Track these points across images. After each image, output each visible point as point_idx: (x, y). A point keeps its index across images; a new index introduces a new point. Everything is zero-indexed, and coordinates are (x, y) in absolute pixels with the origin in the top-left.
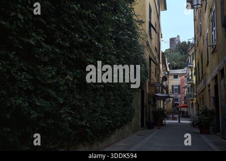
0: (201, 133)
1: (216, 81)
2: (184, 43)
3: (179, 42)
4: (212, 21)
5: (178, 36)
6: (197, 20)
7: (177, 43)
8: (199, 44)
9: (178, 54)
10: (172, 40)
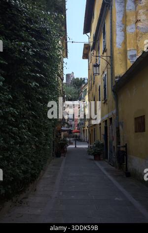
0: (95, 159)
1: (106, 124)
2: (78, 79)
3: (74, 78)
4: (104, 80)
5: (73, 73)
6: (91, 70)
7: (72, 79)
8: (92, 89)
9: (72, 87)
10: (68, 76)
